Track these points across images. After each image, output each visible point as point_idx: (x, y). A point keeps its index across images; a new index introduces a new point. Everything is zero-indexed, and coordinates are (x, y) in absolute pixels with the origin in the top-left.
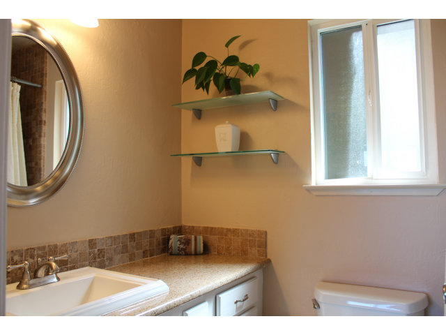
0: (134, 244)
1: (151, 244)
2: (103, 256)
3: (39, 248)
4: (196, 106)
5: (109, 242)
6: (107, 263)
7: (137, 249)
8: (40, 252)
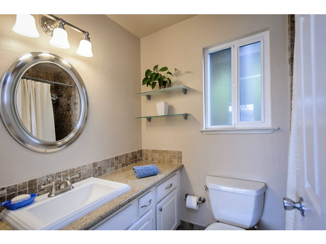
0: (117, 161)
1: (126, 160)
2: (101, 170)
3: (64, 172)
4: (148, 94)
5: (104, 163)
6: (103, 173)
7: (119, 164)
8: (64, 174)
